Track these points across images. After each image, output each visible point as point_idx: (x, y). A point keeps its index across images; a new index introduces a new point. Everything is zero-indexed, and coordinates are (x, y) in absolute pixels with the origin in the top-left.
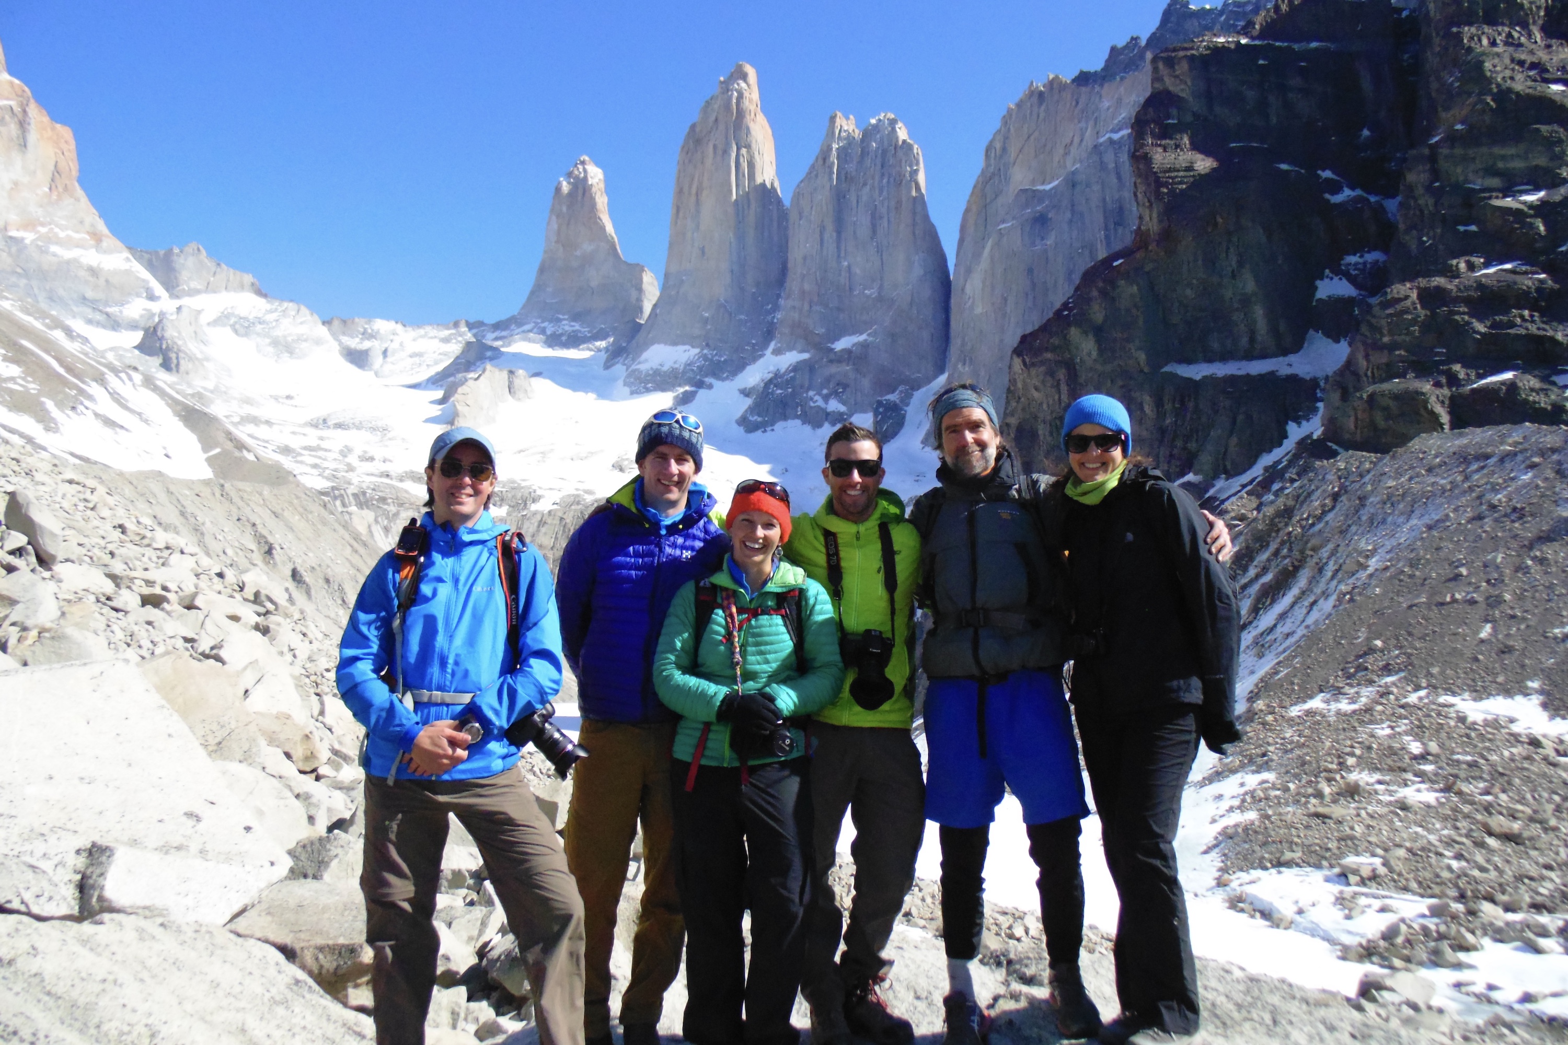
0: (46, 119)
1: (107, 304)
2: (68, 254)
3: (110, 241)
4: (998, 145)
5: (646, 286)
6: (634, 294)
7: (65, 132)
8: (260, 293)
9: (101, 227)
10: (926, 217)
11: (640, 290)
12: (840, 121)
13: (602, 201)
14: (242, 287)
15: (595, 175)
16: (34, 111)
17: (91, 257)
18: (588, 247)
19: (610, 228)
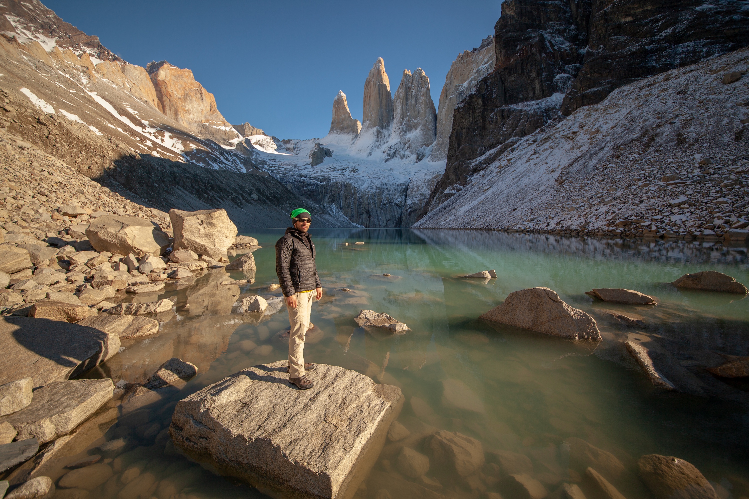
0: (206, 92)
1: (229, 139)
2: (218, 128)
3: (227, 123)
4: (450, 74)
5: (358, 125)
6: (355, 127)
7: (212, 95)
8: (264, 134)
9: (224, 120)
10: (430, 98)
11: (357, 127)
12: (407, 72)
13: (346, 103)
14: (260, 134)
15: (343, 95)
16: (203, 89)
17: (223, 128)
18: (343, 116)
19: (348, 110)
